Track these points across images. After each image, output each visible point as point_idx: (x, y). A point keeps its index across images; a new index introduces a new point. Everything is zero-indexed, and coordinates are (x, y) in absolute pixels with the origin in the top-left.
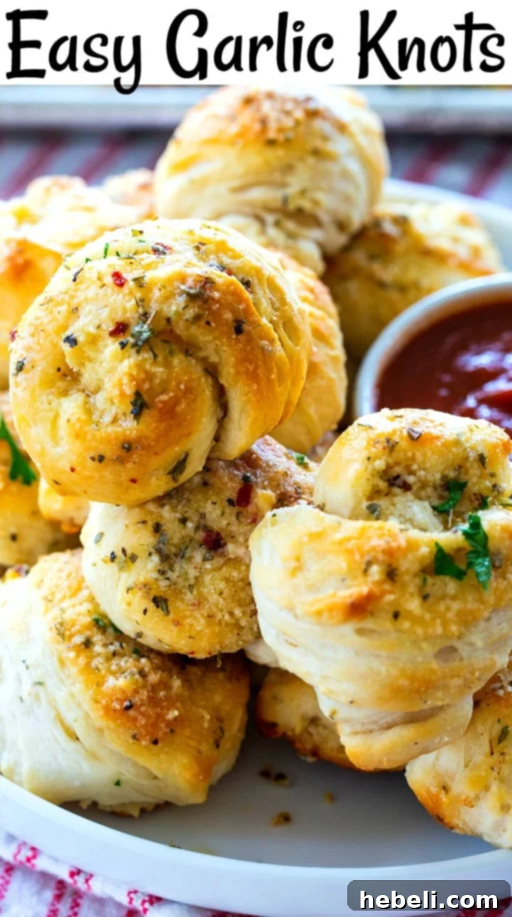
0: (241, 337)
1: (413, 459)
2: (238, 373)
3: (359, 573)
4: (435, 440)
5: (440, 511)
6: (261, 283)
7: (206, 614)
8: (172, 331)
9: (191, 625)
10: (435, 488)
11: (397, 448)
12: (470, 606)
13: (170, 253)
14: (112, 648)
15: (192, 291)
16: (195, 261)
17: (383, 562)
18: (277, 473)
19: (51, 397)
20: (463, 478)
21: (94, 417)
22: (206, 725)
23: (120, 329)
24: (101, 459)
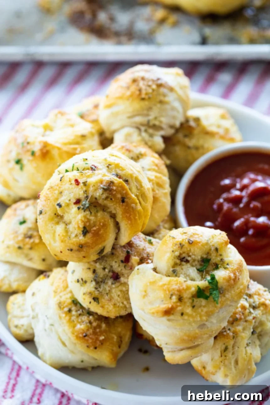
0: (124, 204)
1: (190, 250)
2: (123, 217)
3: (168, 299)
4: (198, 243)
5: (200, 271)
6: (132, 180)
7: (113, 304)
8: (97, 202)
9: (108, 308)
10: (198, 261)
11: (184, 247)
12: (210, 309)
13: (97, 170)
14: (79, 312)
15: (105, 187)
16: (107, 174)
17: (177, 294)
18: (140, 249)
19: (52, 225)
20: (209, 257)
21: (69, 233)
22: (115, 340)
23: (78, 202)
24: (71, 250)
